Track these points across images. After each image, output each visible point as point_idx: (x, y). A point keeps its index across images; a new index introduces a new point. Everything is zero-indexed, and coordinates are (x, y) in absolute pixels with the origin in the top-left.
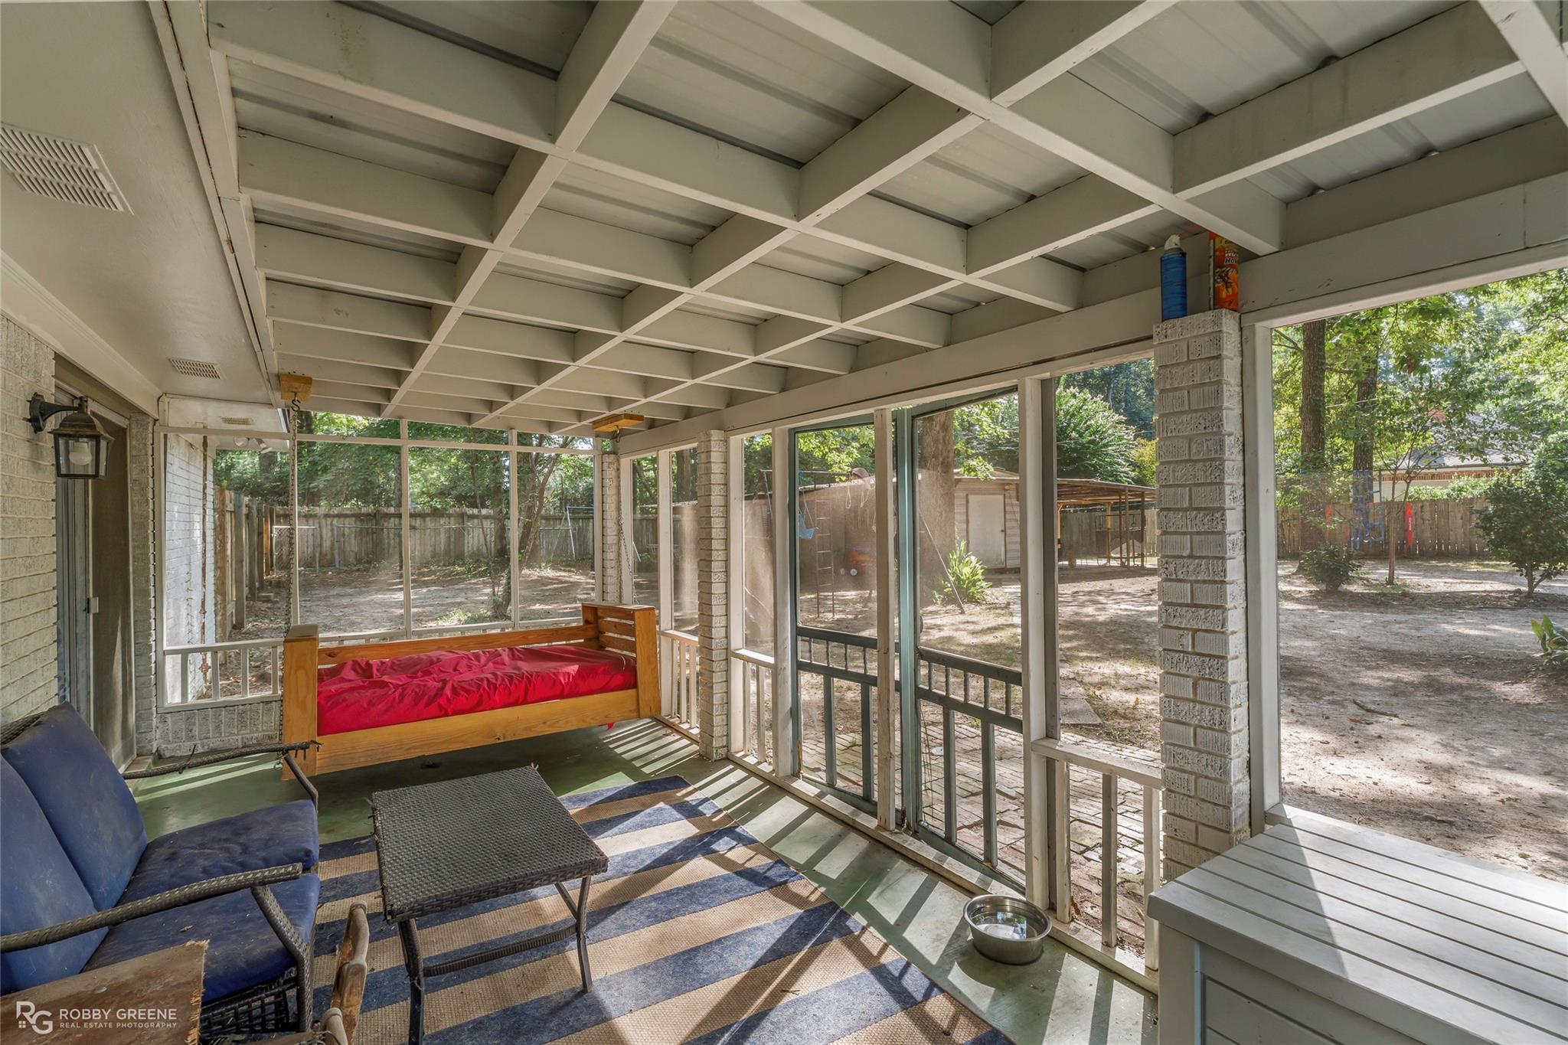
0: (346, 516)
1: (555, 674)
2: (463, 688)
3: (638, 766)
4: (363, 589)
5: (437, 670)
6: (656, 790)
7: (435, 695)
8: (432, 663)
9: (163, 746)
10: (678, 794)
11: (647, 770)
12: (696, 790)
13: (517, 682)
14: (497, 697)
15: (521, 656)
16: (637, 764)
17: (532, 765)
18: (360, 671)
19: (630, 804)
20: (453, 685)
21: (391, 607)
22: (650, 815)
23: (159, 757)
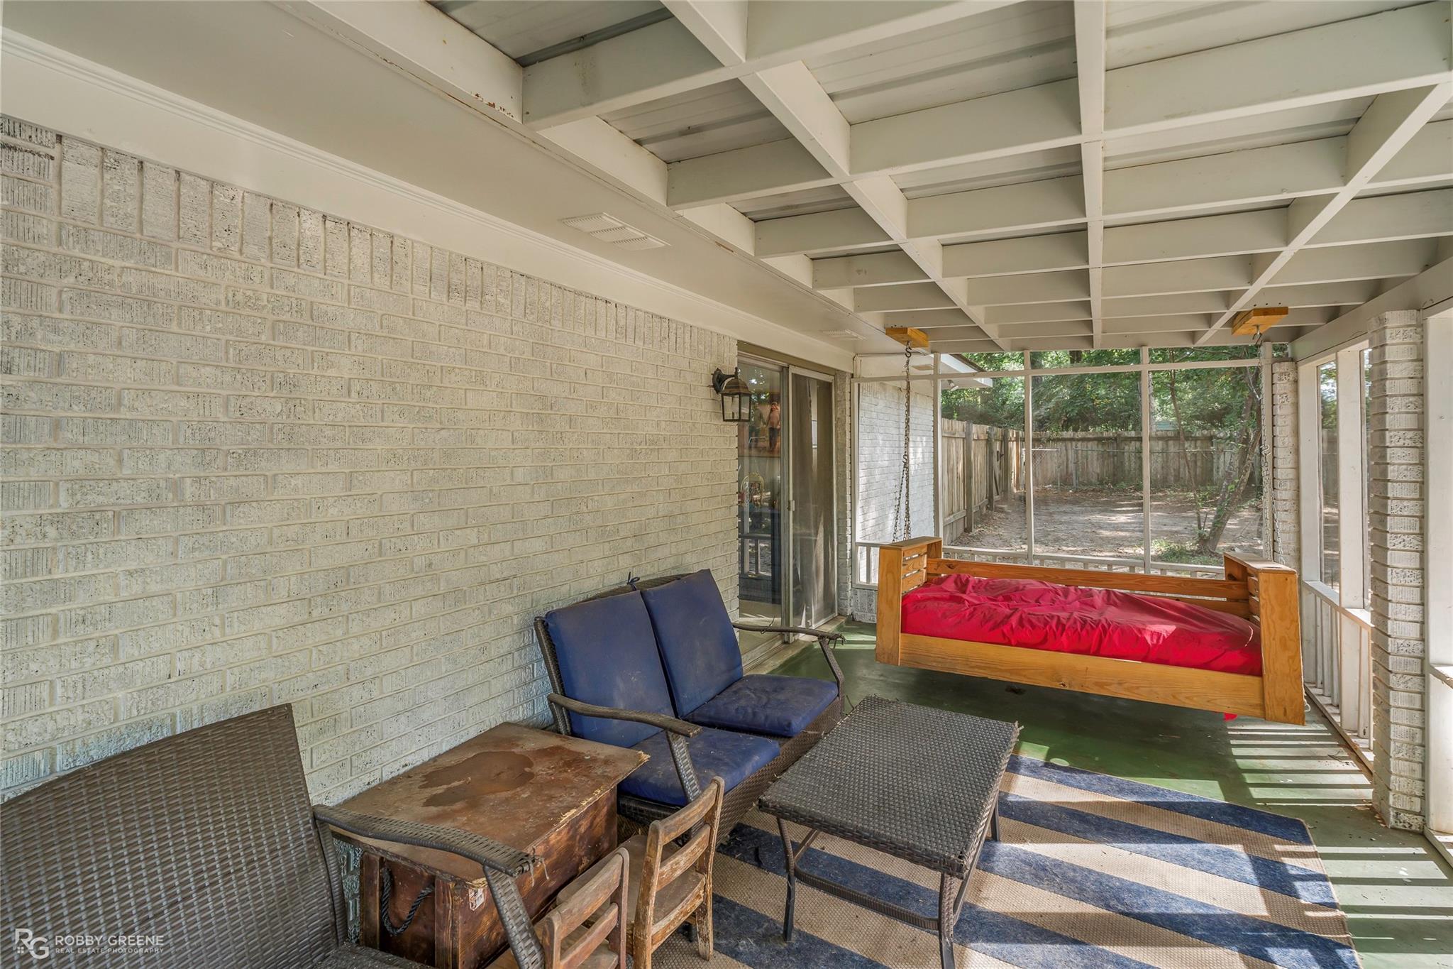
0: (1089, 440)
1: (1139, 630)
2: (1030, 621)
3: (1248, 781)
4: (1089, 509)
5: (1018, 598)
6: (1246, 825)
7: (1002, 622)
8: (1017, 589)
9: (855, 612)
10: (1278, 848)
11: (1256, 793)
12: (1315, 855)
13: (1089, 628)
14: (1064, 638)
15: (1118, 601)
16: (1249, 779)
17: (1016, 723)
18: (959, 583)
19: (1190, 825)
20: (1021, 616)
21: (1101, 528)
22: (1207, 853)
23: (851, 620)
